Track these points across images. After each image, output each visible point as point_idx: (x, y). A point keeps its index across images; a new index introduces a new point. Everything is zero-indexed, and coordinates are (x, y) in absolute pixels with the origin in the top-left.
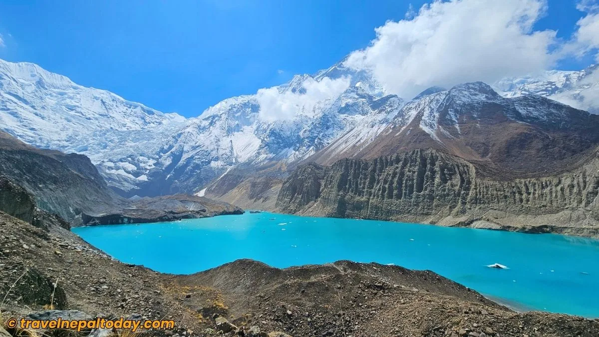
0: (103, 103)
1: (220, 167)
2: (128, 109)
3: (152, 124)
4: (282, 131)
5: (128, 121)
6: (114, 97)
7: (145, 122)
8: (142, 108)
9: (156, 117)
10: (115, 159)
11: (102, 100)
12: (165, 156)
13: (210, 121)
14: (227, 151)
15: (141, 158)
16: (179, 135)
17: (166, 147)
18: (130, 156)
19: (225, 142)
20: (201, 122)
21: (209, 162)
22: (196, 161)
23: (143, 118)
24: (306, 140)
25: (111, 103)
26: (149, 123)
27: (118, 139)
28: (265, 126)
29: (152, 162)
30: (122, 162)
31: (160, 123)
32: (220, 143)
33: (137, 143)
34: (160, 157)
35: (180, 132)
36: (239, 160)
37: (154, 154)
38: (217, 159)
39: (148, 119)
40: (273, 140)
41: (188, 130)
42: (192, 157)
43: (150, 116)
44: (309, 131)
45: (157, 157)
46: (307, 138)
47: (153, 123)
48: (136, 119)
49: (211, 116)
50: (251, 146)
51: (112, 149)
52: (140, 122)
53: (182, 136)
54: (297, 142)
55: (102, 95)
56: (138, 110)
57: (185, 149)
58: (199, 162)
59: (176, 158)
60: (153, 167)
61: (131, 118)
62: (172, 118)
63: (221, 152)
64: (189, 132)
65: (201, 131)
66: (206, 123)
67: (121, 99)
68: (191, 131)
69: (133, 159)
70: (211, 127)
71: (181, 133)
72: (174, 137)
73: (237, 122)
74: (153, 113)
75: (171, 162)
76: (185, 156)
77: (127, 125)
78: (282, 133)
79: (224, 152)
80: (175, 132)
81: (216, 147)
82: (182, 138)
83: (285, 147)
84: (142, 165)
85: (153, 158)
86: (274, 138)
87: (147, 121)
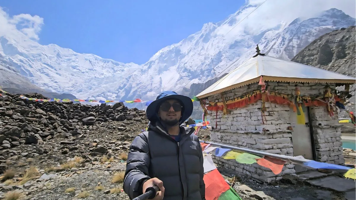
0: (90, 62)
1: (153, 95)
2: (104, 64)
4: (191, 67)
5: (104, 71)
6: (96, 57)
7: (114, 71)
8: (112, 62)
9: (121, 67)
10: (95, 95)
11: (89, 60)
12: (121, 91)
13: (148, 66)
14: (158, 85)
15: (109, 94)
17: (122, 86)
18: (103, 93)
19: (157, 79)
20: (143, 67)
21: (146, 93)
22: (138, 93)
23: (113, 69)
24: (206, 72)
25: (95, 61)
26: (117, 71)
27: (97, 83)
28: (183, 65)
29: (114, 95)
30: (99, 96)
31: (123, 71)
32: (153, 80)
33: (107, 85)
34: (119, 92)
35: (130, 75)
37: (116, 91)
38: (151, 90)
39: (116, 69)
41: (135, 73)
42: (136, 91)
43: (117, 67)
44: (208, 65)
45: (118, 92)
47: (119, 71)
48: (109, 69)
50: (173, 79)
51: (94, 90)
52: (112, 71)
53: (131, 77)
55: (89, 57)
56: (110, 64)
57: (133, 86)
58: (141, 93)
59: (128, 92)
60: (115, 98)
61: (106, 69)
62: (130, 66)
63: (154, 86)
64: (135, 75)
65: (143, 73)
66: (146, 67)
67: (100, 58)
69: (104, 95)
70: (149, 70)
71: (131, 76)
72: (126, 79)
73: (165, 64)
74: (119, 65)
75: (124, 94)
76: (133, 90)
77: (104, 74)
80: (128, 75)
81: (151, 83)
82: (131, 79)
84: (109, 98)
85: (115, 93)
86: (186, 73)
87: (115, 70)
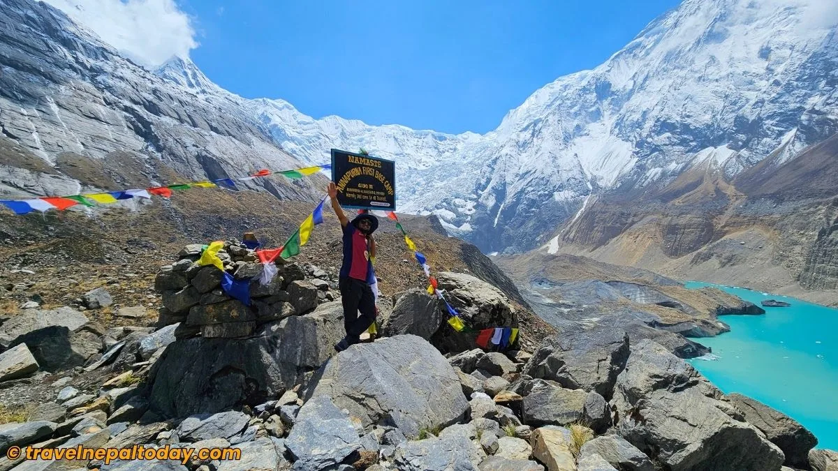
0: (396, 139)
1: (571, 200)
2: (419, 140)
3: (446, 153)
4: (688, 116)
5: (421, 155)
6: (404, 130)
7: (439, 152)
8: (433, 135)
9: (449, 142)
10: (430, 207)
11: (394, 137)
12: (484, 193)
13: (531, 132)
14: (576, 173)
15: (457, 201)
16: (495, 162)
17: (483, 182)
18: (445, 200)
19: (566, 158)
20: (518, 135)
21: (551, 195)
22: (531, 196)
23: (436, 148)
24: (769, 122)
25: (402, 137)
26: (443, 152)
27: (424, 180)
28: (636, 117)
29: (470, 204)
30: (438, 209)
31: (455, 149)
32: (559, 162)
33: (445, 182)
34: (479, 196)
35: (494, 157)
36: (601, 184)
37: (470, 194)
38: (561, 188)
39: (441, 148)
40: (668, 138)
41: (504, 151)
42: (522, 191)
43: (442, 143)
44: (772, 102)
45: (475, 197)
46: (770, 117)
47: (448, 151)
48: (429, 150)
49: (531, 124)
50: (613, 156)
51: (422, 194)
52: (434, 153)
53: (498, 162)
54: (737, 132)
55: (393, 131)
56: (430, 138)
57: (508, 180)
58: (534, 197)
59: (500, 194)
60: (474, 210)
61: (424, 151)
62: (466, 139)
63: (565, 176)
64: (506, 155)
65: (521, 149)
66: (527, 135)
67: (411, 130)
68: (509, 153)
69: (449, 204)
70: (535, 139)
71: (497, 159)
72: (489, 166)
73: (575, 123)
74: (445, 139)
75: (494, 201)
76: (511, 192)
77: (423, 161)
78: (689, 121)
79: (570, 175)
80: (487, 158)
81: (556, 170)
82: (500, 164)
83: (703, 147)
84: (460, 210)
85: (471, 199)
86: (669, 134)
87: (441, 150)
